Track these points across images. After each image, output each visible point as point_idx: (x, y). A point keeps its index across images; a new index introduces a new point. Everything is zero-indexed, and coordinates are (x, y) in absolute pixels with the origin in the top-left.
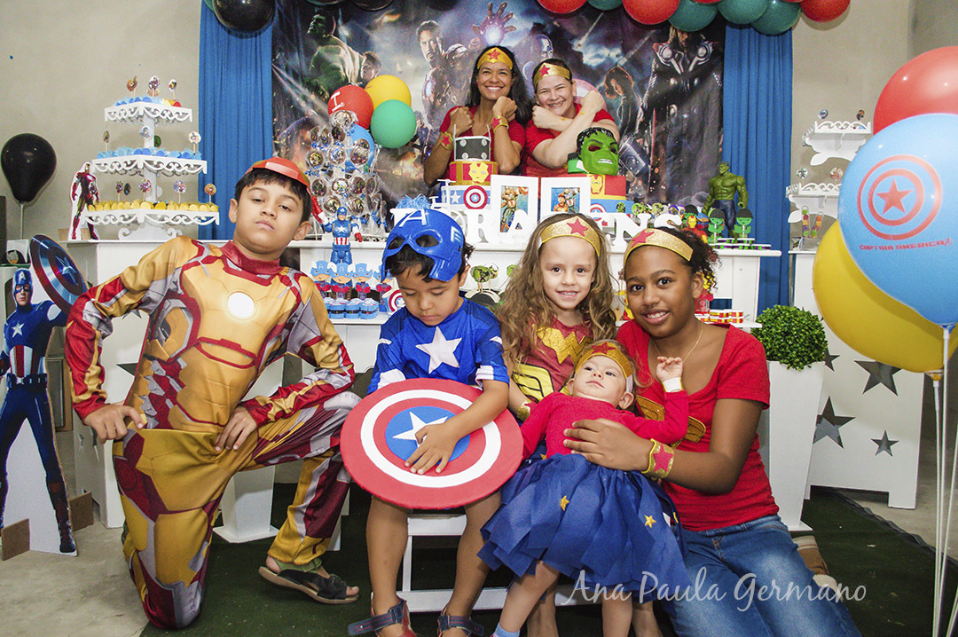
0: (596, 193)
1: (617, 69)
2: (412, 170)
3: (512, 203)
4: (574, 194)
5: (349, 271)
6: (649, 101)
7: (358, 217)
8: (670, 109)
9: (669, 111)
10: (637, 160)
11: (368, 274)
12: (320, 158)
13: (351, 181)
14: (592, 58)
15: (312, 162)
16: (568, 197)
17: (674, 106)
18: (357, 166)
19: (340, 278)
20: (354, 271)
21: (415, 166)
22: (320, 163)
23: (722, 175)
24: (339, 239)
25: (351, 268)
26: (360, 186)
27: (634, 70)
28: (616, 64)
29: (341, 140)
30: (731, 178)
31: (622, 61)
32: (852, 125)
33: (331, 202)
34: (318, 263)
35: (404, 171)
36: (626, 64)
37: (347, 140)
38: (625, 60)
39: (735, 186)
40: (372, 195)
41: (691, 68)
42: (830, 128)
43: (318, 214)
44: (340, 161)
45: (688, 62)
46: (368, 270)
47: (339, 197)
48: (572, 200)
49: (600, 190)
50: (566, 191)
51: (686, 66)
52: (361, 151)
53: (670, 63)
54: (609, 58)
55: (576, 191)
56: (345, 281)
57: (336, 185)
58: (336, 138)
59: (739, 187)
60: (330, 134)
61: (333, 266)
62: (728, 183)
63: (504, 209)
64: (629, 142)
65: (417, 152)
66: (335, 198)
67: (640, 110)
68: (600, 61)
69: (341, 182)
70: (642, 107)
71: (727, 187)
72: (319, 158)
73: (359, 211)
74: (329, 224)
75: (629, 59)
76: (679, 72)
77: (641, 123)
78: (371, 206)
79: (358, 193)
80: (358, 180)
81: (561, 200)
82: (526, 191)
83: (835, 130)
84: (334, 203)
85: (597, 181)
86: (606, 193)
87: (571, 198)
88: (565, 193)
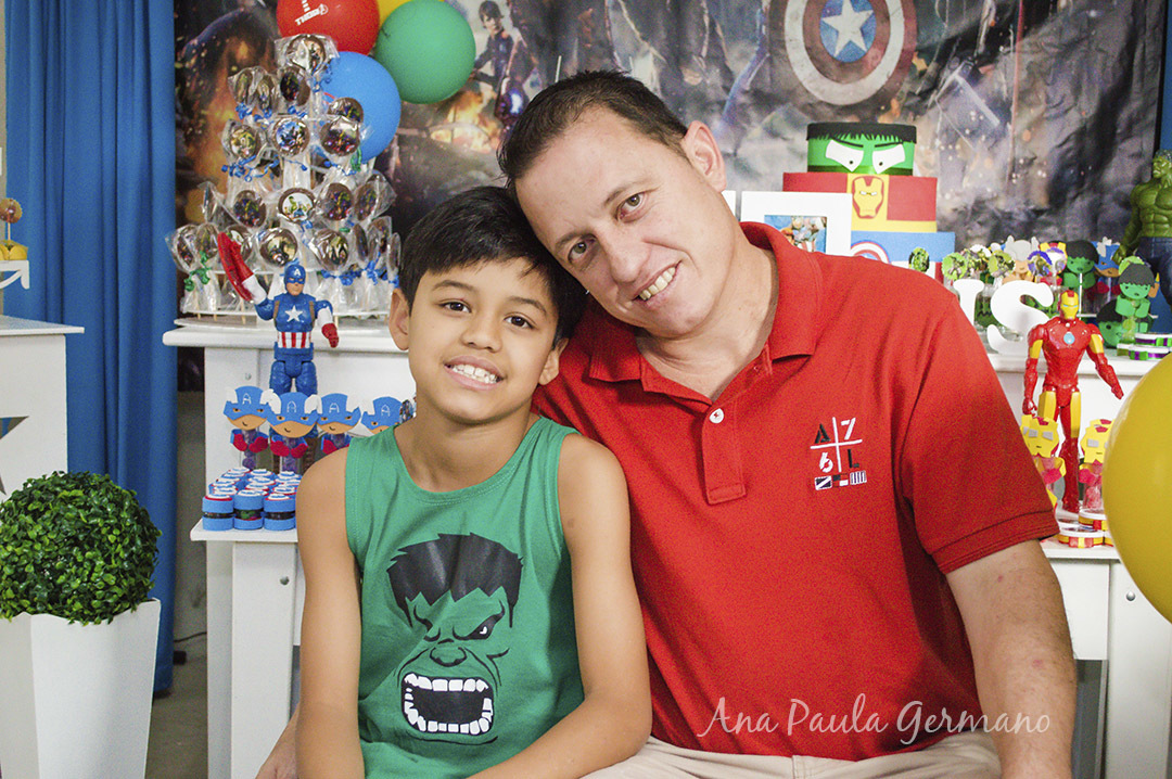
0: (868, 217)
2: (476, 131)
4: (815, 231)
5: (308, 410)
7: (337, 273)
10: (979, 113)
11: (352, 418)
12: (256, 143)
13: (322, 192)
15: (235, 149)
16: (800, 236)
18: (334, 158)
19: (289, 425)
20: (320, 411)
21: (483, 122)
22: (255, 152)
23: (1159, 180)
24: (288, 335)
25: (312, 404)
26: (340, 202)
29: (303, 101)
33: (276, 242)
34: (240, 392)
35: (458, 132)
37: (316, 100)
40: (366, 223)
43: (241, 279)
44: (296, 148)
46: (350, 408)
47: (294, 229)
48: (809, 244)
49: (877, 210)
50: (797, 223)
52: (346, 126)
55: (819, 225)
56: (299, 431)
57: (287, 204)
58: (289, 97)
60: (277, 91)
61: (271, 399)
64: (961, 74)
65: (487, 91)
66: (286, 233)
69: (300, 198)
72: (252, 142)
73: (335, 261)
74: (267, 301)
78: (364, 248)
79: (336, 218)
80: (338, 190)
84: (283, 244)
85: (869, 189)
86: (889, 217)
87: (806, 239)
88: (793, 228)
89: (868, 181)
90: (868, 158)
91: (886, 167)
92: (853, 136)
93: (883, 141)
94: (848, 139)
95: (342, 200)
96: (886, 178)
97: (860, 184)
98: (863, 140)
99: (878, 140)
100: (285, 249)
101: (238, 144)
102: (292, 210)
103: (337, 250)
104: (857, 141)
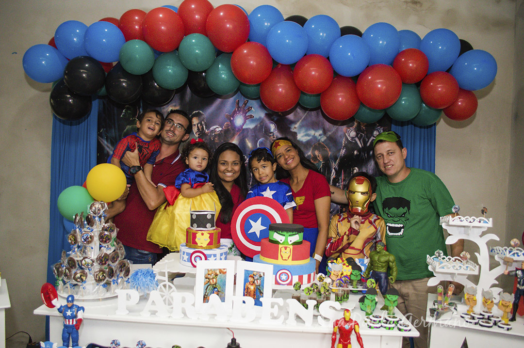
0: (286, 260)
1: (319, 144)
3: (213, 281)
6: (340, 165)
7: (101, 284)
8: (353, 170)
9: (353, 171)
14: (303, 136)
16: (256, 278)
17: (356, 168)
18: (103, 244)
22: (76, 243)
23: (378, 252)
24: (67, 320)
27: (331, 145)
28: (319, 141)
30: (385, 255)
31: (323, 139)
32: (478, 219)
36: (325, 140)
38: (325, 138)
39: (388, 262)
41: (368, 144)
42: (461, 221)
43: (51, 300)
44: (89, 242)
45: (367, 140)
47: (86, 270)
49: (288, 258)
51: (365, 143)
52: (107, 234)
53: (355, 140)
54: (314, 137)
58: (89, 224)
59: (391, 263)
62: (383, 259)
63: (207, 285)
67: (333, 170)
68: (308, 138)
69: (88, 260)
70: (335, 168)
71: (382, 263)
74: (61, 307)
75: (327, 138)
76: (360, 146)
77: (334, 178)
78: (112, 274)
79: (103, 264)
81: (250, 279)
82: (225, 271)
83: (465, 223)
85: (286, 251)
86: (293, 260)
87: (258, 279)
88: (254, 275)
89: (286, 248)
90: (286, 239)
91: (292, 242)
92: (282, 232)
93: (292, 234)
94: (280, 233)
95: (105, 259)
96: (291, 247)
97: (283, 249)
98: (285, 233)
99: (290, 234)
100: (82, 277)
101: (71, 240)
102: (85, 264)
103: (101, 277)
104: (283, 234)
